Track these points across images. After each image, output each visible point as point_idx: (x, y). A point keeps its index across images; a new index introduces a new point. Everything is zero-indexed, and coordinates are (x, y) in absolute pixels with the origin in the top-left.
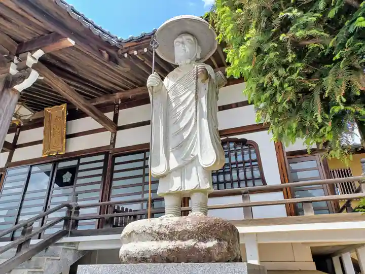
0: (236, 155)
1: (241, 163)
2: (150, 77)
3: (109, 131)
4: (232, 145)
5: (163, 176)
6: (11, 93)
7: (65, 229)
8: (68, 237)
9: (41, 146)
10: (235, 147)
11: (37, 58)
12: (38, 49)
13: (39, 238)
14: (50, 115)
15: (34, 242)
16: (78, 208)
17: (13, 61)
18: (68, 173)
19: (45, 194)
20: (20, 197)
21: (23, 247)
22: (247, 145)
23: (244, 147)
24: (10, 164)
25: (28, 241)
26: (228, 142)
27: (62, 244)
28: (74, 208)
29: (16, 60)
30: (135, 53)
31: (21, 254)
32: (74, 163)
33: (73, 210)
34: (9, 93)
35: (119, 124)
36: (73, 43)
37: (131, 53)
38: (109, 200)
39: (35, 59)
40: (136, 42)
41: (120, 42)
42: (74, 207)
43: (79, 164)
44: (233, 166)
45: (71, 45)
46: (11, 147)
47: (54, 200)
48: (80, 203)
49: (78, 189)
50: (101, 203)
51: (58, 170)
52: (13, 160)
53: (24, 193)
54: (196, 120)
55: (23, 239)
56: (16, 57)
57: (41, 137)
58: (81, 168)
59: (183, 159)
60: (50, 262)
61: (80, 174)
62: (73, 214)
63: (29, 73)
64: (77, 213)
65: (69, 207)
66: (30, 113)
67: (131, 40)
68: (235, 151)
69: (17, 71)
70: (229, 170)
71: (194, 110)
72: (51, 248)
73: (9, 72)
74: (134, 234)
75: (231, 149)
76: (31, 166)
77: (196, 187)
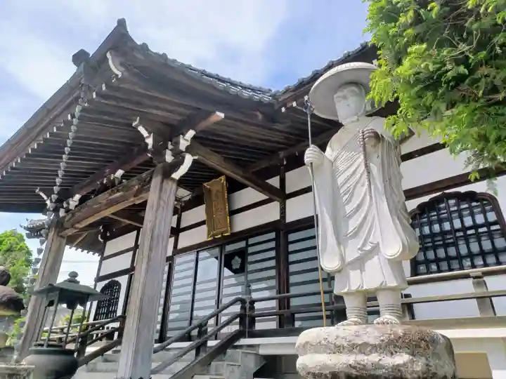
0: (461, 217)
1: (470, 228)
2: (307, 152)
3: (275, 202)
4: (452, 202)
5: (339, 271)
6: (170, 183)
7: (242, 328)
8: (245, 338)
9: (205, 227)
10: (458, 204)
11: (189, 139)
12: (189, 130)
13: (216, 339)
14: (210, 191)
15: (212, 343)
16: (253, 302)
17: (167, 148)
18: (237, 258)
19: (215, 284)
20: (190, 289)
21: (201, 349)
22: (477, 201)
23: (474, 204)
24: (177, 251)
25: (205, 343)
26: (445, 200)
27: (241, 347)
28: (248, 303)
29: (170, 147)
30: (294, 104)
31: (200, 358)
32: (242, 244)
33: (248, 305)
34: (168, 183)
35: (288, 191)
36: (222, 115)
37: (289, 105)
38: (288, 292)
39: (187, 141)
40: (293, 91)
41: (274, 96)
42: (248, 301)
43: (248, 246)
44: (458, 234)
45: (220, 119)
46: (176, 232)
47: (225, 291)
48: (255, 296)
49: (251, 277)
50: (279, 295)
51: (225, 255)
52: (180, 246)
53: (195, 285)
54: (371, 197)
55: (200, 340)
56: (170, 143)
57: (203, 217)
58: (251, 250)
59: (359, 249)
60: (230, 368)
61: (250, 258)
62: (247, 310)
63: (184, 158)
64: (252, 308)
65: (243, 301)
66: (189, 192)
67: (287, 91)
68: (460, 211)
69: (173, 158)
70: (452, 241)
71: (367, 183)
72: (229, 351)
73: (165, 161)
74: (309, 346)
75: (452, 209)
76: (198, 252)
77: (381, 284)
